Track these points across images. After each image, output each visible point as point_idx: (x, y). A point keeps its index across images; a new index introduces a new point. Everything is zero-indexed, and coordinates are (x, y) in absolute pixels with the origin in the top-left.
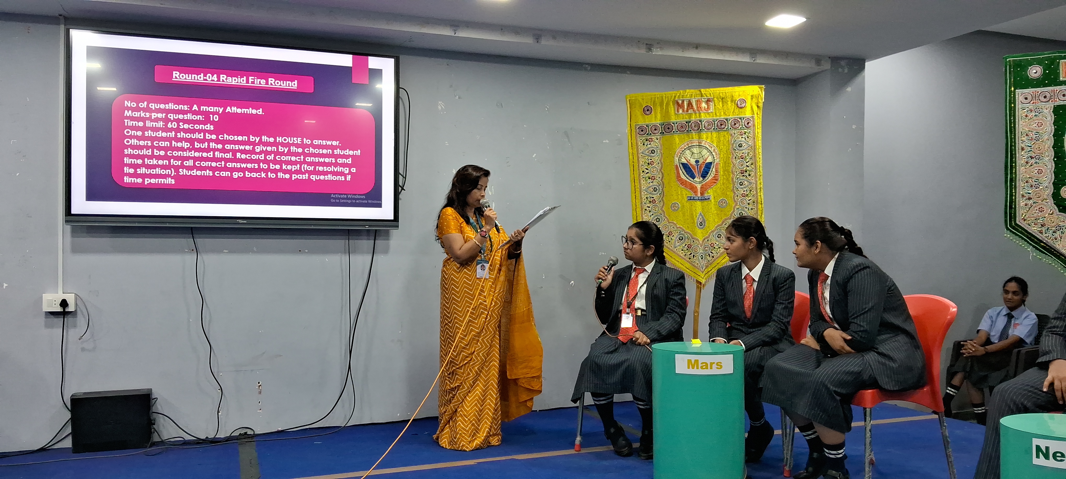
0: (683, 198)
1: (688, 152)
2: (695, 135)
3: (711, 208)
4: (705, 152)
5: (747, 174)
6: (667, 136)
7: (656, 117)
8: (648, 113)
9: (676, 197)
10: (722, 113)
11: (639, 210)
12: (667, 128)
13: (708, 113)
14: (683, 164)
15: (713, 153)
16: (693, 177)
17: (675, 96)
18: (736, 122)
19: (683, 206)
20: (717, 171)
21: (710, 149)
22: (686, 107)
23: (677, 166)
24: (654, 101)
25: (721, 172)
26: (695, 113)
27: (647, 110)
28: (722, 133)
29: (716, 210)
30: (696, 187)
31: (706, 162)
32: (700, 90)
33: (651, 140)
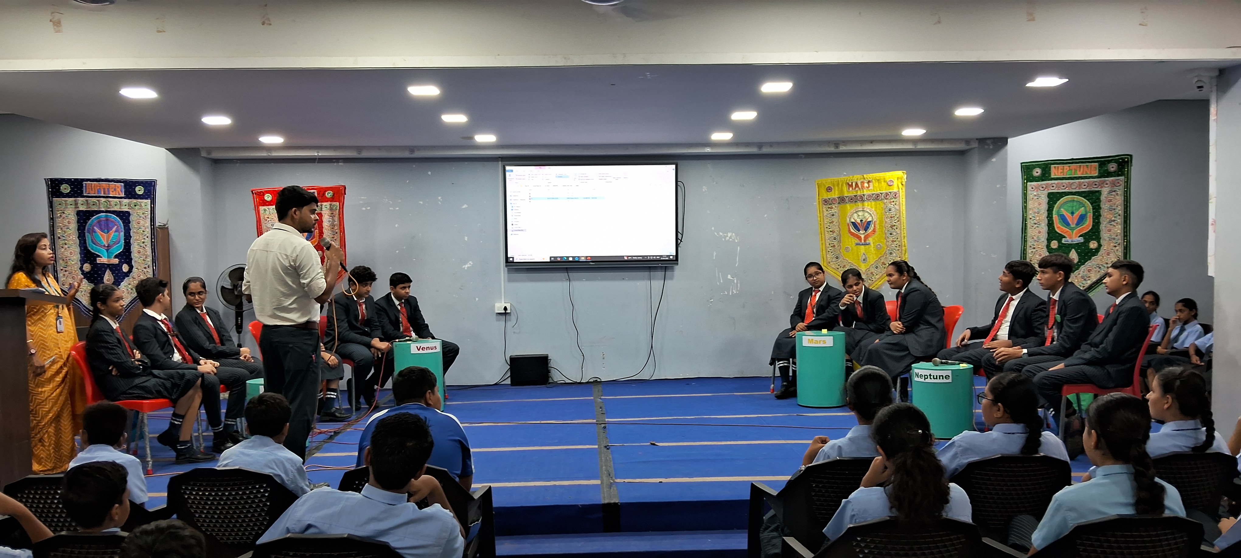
0: (852, 244)
1: (855, 215)
2: (860, 204)
3: (871, 250)
4: (866, 214)
5: (895, 228)
6: (842, 205)
7: (835, 194)
8: (829, 191)
9: (849, 244)
10: (878, 190)
11: (825, 252)
12: (842, 200)
13: (869, 190)
14: (852, 222)
15: (873, 215)
16: (859, 230)
17: (847, 180)
18: (887, 194)
19: (853, 249)
20: (875, 226)
21: (870, 212)
22: (854, 186)
23: (848, 224)
24: (834, 184)
26: (860, 190)
27: (829, 189)
28: (878, 202)
29: (875, 251)
30: (861, 237)
31: (868, 221)
32: (863, 176)
33: (832, 208)
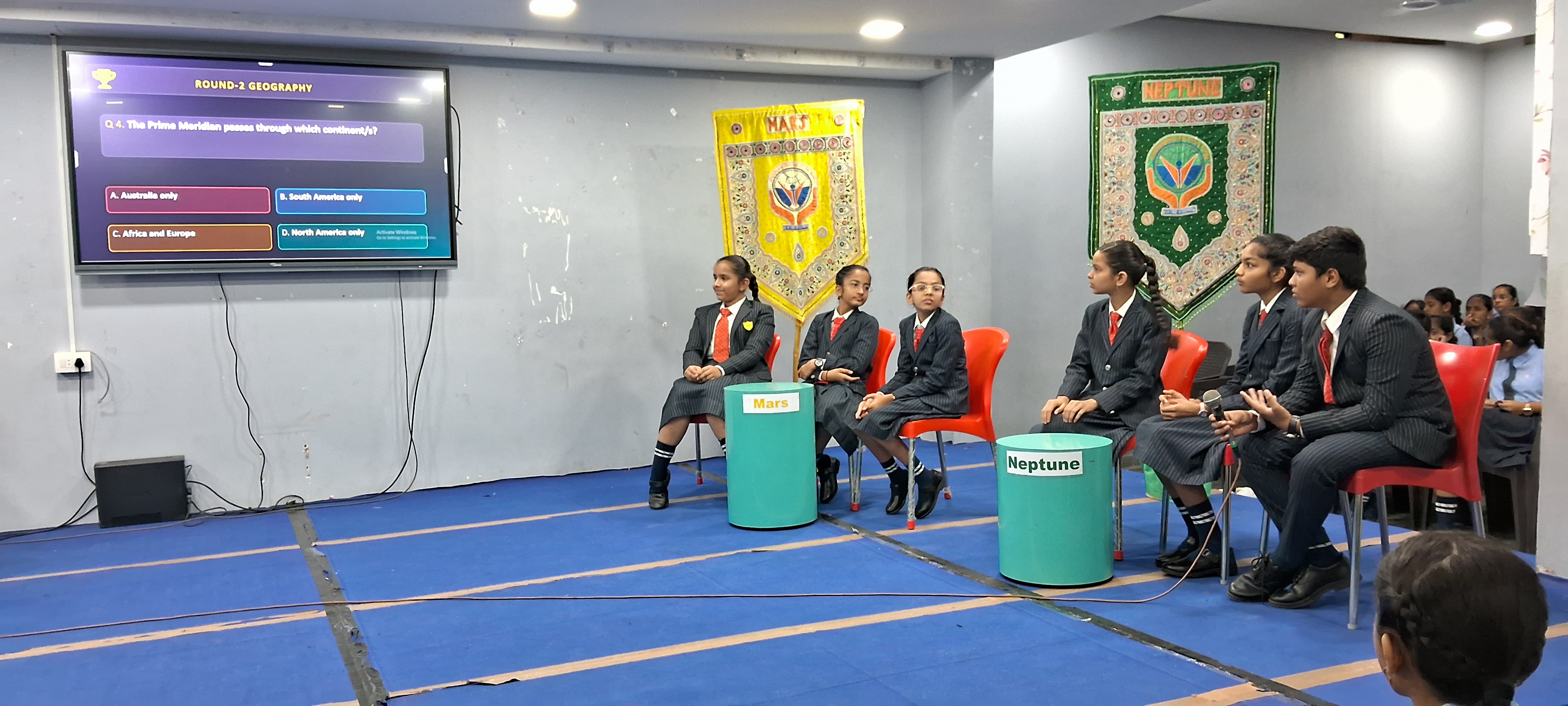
0: (778, 227)
1: (782, 177)
2: (789, 157)
3: (809, 239)
4: (801, 176)
5: (847, 199)
6: (759, 158)
7: (746, 137)
8: (737, 132)
9: (770, 227)
10: (819, 132)
11: (730, 241)
12: (759, 149)
13: (804, 132)
14: (776, 189)
15: (810, 177)
16: (789, 205)
17: (766, 113)
18: (834, 140)
19: (779, 237)
20: (814, 197)
21: (806, 171)
22: (778, 125)
23: (770, 192)
24: (744, 118)
25: (819, 199)
26: (789, 132)
27: (736, 129)
28: (819, 154)
29: (816, 240)
30: (792, 215)
31: (803, 187)
32: (794, 108)
33: (741, 163)
